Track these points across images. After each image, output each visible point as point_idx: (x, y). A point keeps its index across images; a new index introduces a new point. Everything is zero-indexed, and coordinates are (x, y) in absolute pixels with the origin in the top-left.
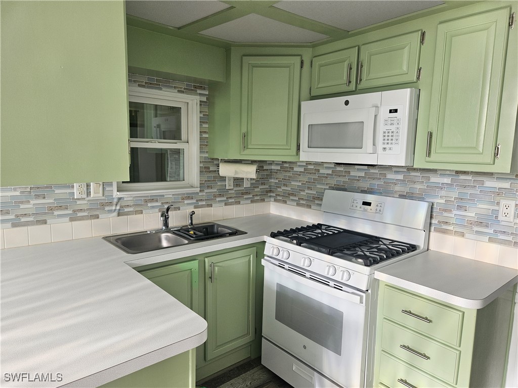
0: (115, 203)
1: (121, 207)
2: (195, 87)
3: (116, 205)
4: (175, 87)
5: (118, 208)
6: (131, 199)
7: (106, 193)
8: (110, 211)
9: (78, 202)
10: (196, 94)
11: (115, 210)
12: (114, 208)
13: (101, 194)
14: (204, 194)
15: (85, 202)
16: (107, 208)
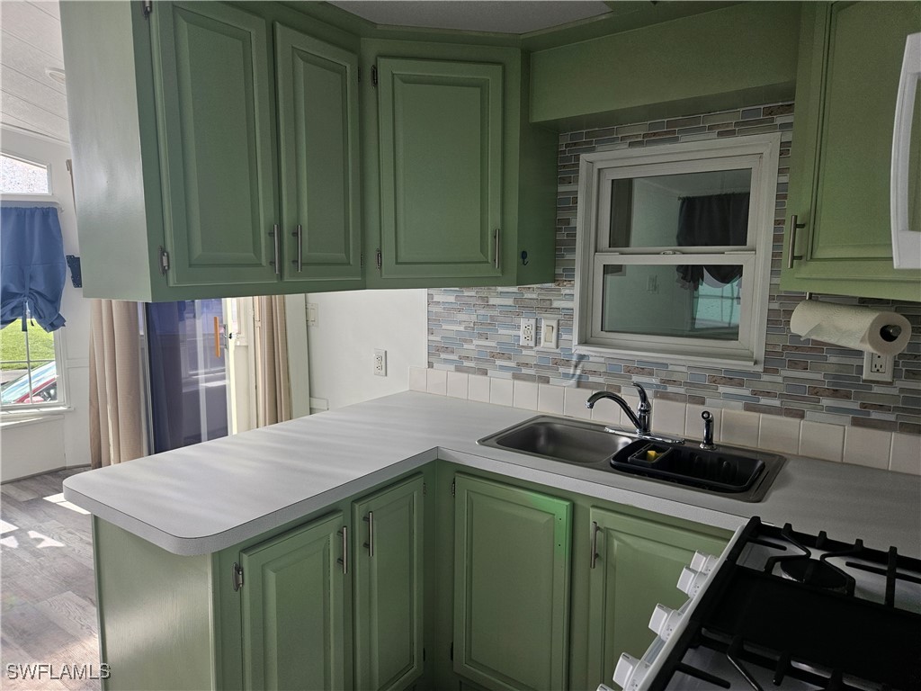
0: (574, 363)
1: (583, 371)
2: (770, 112)
3: (576, 366)
4: (710, 128)
5: (578, 372)
6: (602, 360)
7: (562, 344)
8: (566, 376)
9: (524, 352)
10: (773, 128)
11: (574, 375)
12: (571, 371)
13: (553, 345)
14: (780, 380)
15: (533, 353)
16: (562, 370)
